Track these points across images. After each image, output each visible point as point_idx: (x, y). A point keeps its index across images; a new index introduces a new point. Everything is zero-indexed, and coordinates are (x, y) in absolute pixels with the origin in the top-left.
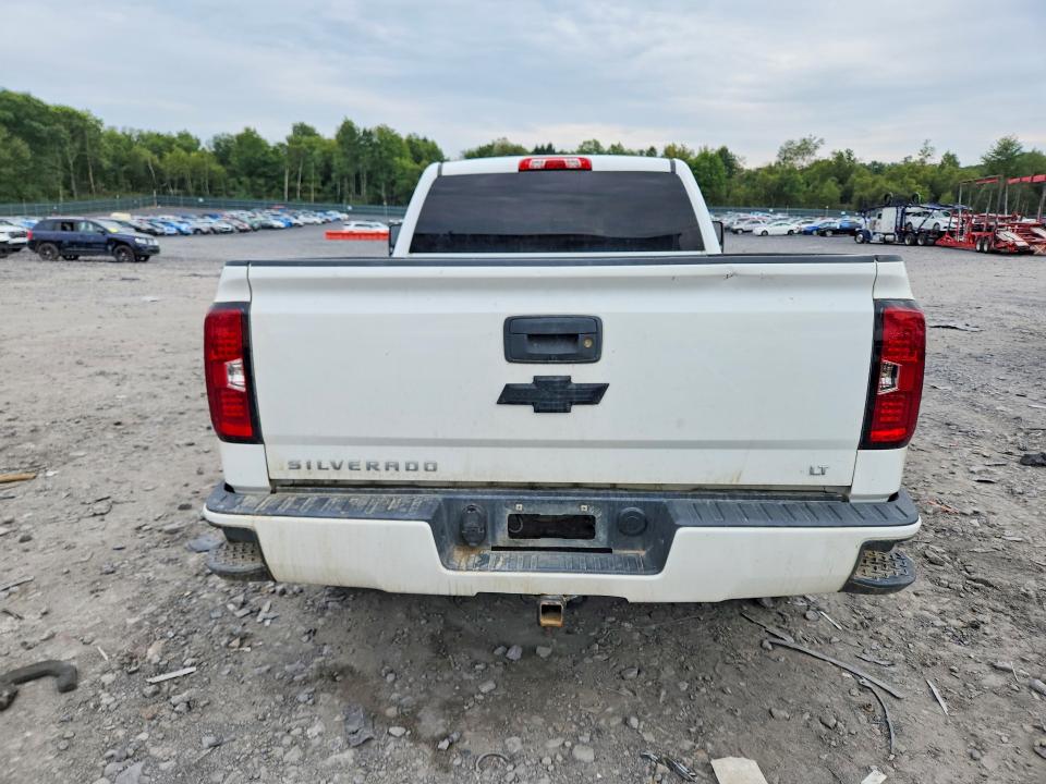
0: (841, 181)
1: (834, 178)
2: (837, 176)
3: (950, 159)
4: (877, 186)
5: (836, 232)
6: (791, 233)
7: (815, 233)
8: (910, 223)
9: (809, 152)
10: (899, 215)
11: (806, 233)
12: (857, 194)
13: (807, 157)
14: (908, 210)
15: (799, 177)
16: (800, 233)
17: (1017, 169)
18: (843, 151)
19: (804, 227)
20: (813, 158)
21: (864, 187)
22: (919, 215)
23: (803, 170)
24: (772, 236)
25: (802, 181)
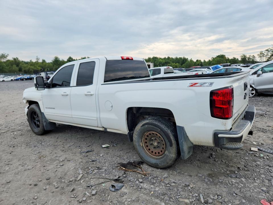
0: (17, 66)
1: (15, 65)
2: (16, 64)
3: (44, 61)
4: (28, 67)
5: (26, 79)
6: (12, 80)
7: (19, 80)
8: (49, 76)
9: (5, 57)
10: (46, 74)
11: (17, 80)
12: (23, 69)
13: (5, 59)
14: (48, 73)
15: (4, 64)
16: (14, 80)
17: (60, 63)
18: (15, 58)
19: (15, 78)
20: (7, 59)
21: (25, 67)
22: (50, 74)
23: (5, 62)
24: (6, 81)
25: (5, 66)
